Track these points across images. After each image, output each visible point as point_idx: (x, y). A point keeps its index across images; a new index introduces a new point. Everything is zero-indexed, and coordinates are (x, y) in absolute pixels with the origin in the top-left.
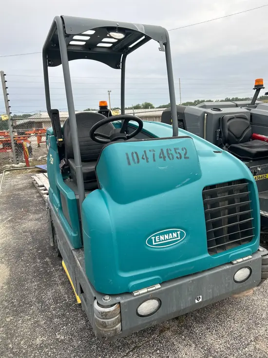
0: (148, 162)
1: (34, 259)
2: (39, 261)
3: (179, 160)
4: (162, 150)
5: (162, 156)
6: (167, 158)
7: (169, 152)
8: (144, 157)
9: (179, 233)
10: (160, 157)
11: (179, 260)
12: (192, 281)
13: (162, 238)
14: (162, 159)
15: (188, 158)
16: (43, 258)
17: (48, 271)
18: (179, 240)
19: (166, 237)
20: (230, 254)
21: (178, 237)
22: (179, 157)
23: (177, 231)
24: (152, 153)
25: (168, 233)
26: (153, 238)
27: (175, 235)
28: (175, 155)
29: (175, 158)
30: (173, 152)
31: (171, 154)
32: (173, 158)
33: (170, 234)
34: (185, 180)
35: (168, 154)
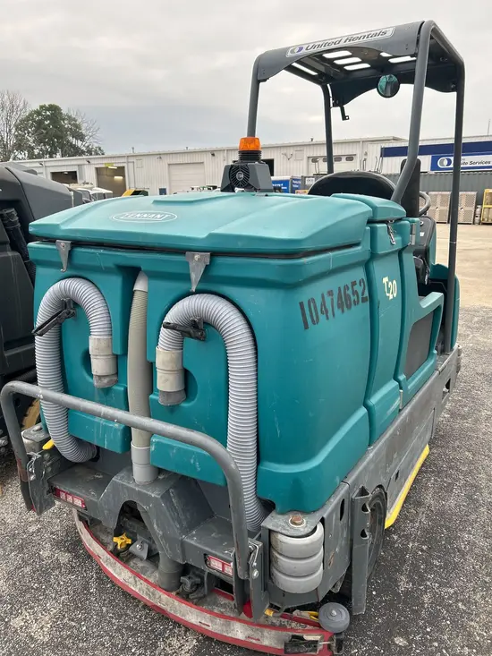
1: (434, 619)
2: (426, 598)
16: (412, 598)
17: (424, 547)
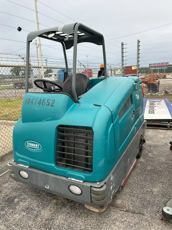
0: (32, 104)
3: (47, 106)
4: (41, 99)
5: (39, 102)
6: (41, 104)
7: (44, 101)
8: (32, 102)
9: (38, 145)
10: (38, 103)
11: (37, 160)
12: (43, 174)
13: (31, 144)
14: (39, 104)
15: (53, 106)
18: (38, 149)
19: (33, 145)
20: (68, 172)
21: (38, 147)
22: (48, 104)
23: (38, 144)
24: (36, 100)
25: (34, 143)
26: (28, 143)
27: (36, 145)
28: (46, 103)
29: (45, 105)
30: (46, 101)
31: (44, 102)
32: (44, 105)
33: (34, 144)
34: (48, 118)
35: (43, 102)
